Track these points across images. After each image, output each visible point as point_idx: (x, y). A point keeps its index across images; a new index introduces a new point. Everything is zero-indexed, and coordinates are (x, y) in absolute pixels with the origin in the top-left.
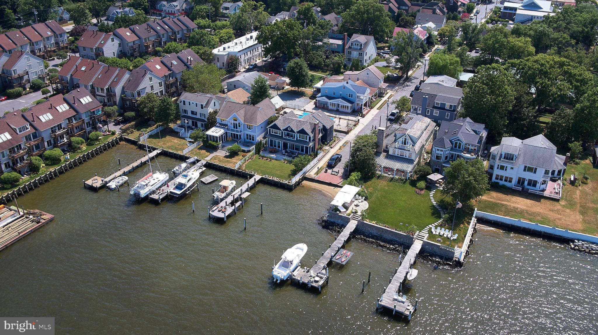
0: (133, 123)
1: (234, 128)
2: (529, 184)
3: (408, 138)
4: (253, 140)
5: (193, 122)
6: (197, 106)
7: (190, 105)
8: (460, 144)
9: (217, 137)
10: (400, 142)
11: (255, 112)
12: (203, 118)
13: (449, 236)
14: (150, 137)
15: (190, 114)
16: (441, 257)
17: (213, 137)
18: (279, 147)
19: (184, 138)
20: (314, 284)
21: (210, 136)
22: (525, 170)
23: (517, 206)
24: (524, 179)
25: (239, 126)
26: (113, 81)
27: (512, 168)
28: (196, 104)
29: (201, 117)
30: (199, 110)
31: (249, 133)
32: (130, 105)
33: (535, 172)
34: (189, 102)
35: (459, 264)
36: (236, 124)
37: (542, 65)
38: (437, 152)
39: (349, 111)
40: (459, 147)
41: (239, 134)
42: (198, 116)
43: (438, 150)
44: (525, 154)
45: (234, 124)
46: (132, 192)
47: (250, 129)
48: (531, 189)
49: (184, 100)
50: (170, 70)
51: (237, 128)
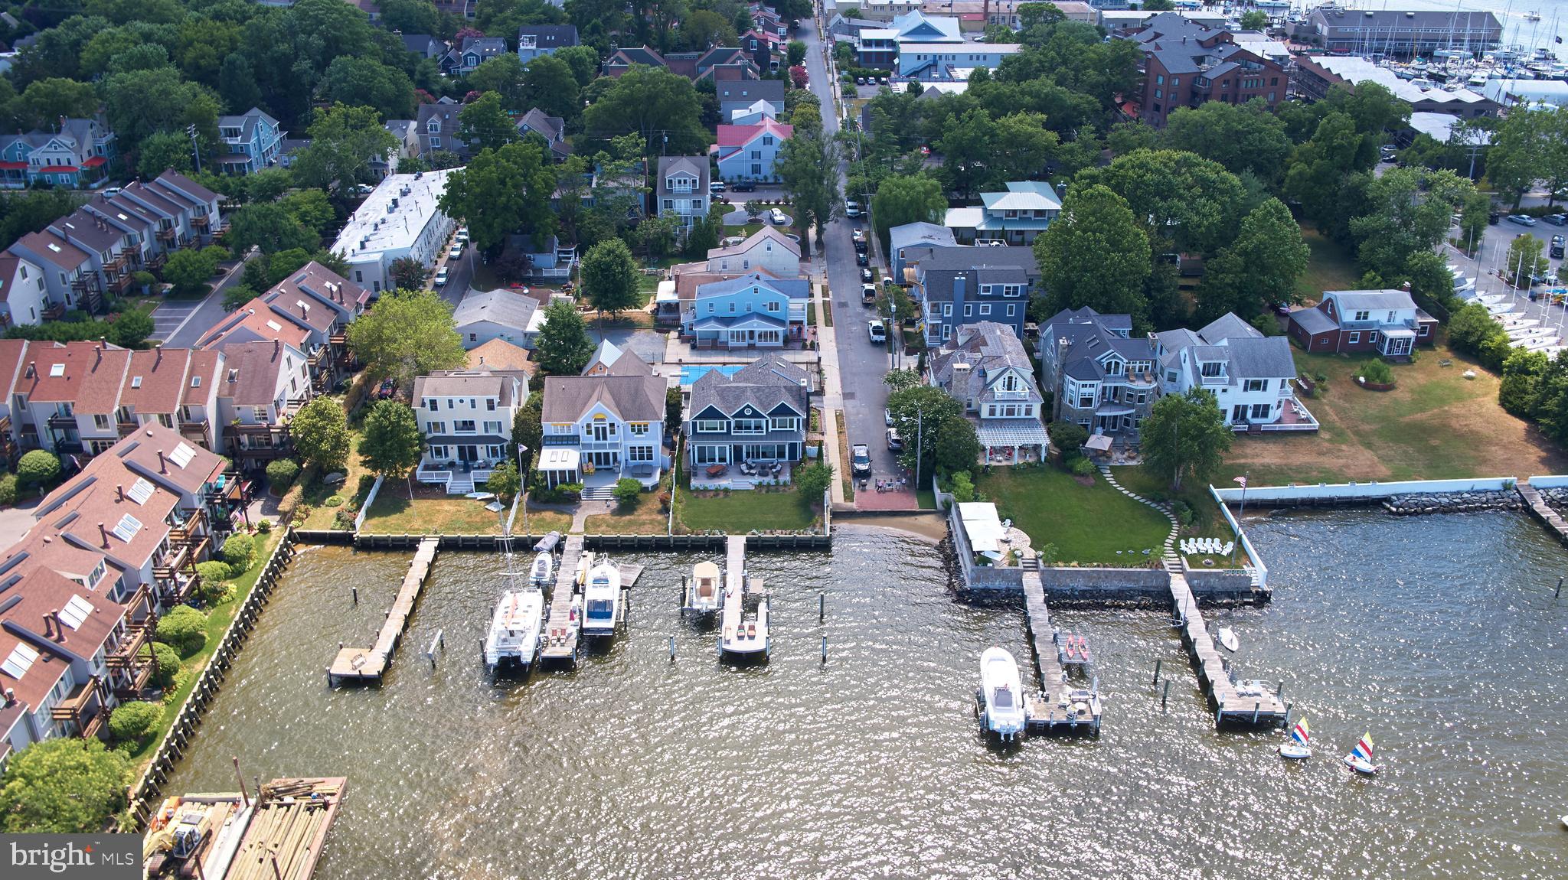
0: (298, 489)
1: (598, 438)
2: (1255, 415)
3: (1014, 375)
4: (650, 457)
5: (461, 450)
6: (473, 406)
7: (451, 406)
8: (1117, 364)
9: (572, 472)
10: (1000, 387)
11: (637, 390)
12: (493, 432)
13: (1218, 549)
14: (370, 514)
15: (451, 431)
16: (1230, 595)
17: (562, 472)
18: (722, 459)
19: (460, 496)
20: (1082, 719)
21: (553, 473)
22: (1245, 389)
23: (1267, 461)
24: (1245, 407)
25: (613, 432)
26: (189, 389)
27: (1224, 391)
28: (473, 401)
29: (486, 430)
30: (481, 416)
31: (637, 444)
32: (251, 444)
33: (1265, 389)
34: (450, 401)
35: (1262, 599)
36: (604, 429)
37: (1158, 171)
38: (1083, 390)
39: (780, 343)
40: (1116, 372)
41: (611, 451)
42: (479, 431)
43: (1084, 386)
44: (1238, 358)
45: (597, 429)
46: (493, 659)
47: (640, 432)
48: (1267, 423)
49: (433, 397)
50: (303, 328)
51: (605, 438)
